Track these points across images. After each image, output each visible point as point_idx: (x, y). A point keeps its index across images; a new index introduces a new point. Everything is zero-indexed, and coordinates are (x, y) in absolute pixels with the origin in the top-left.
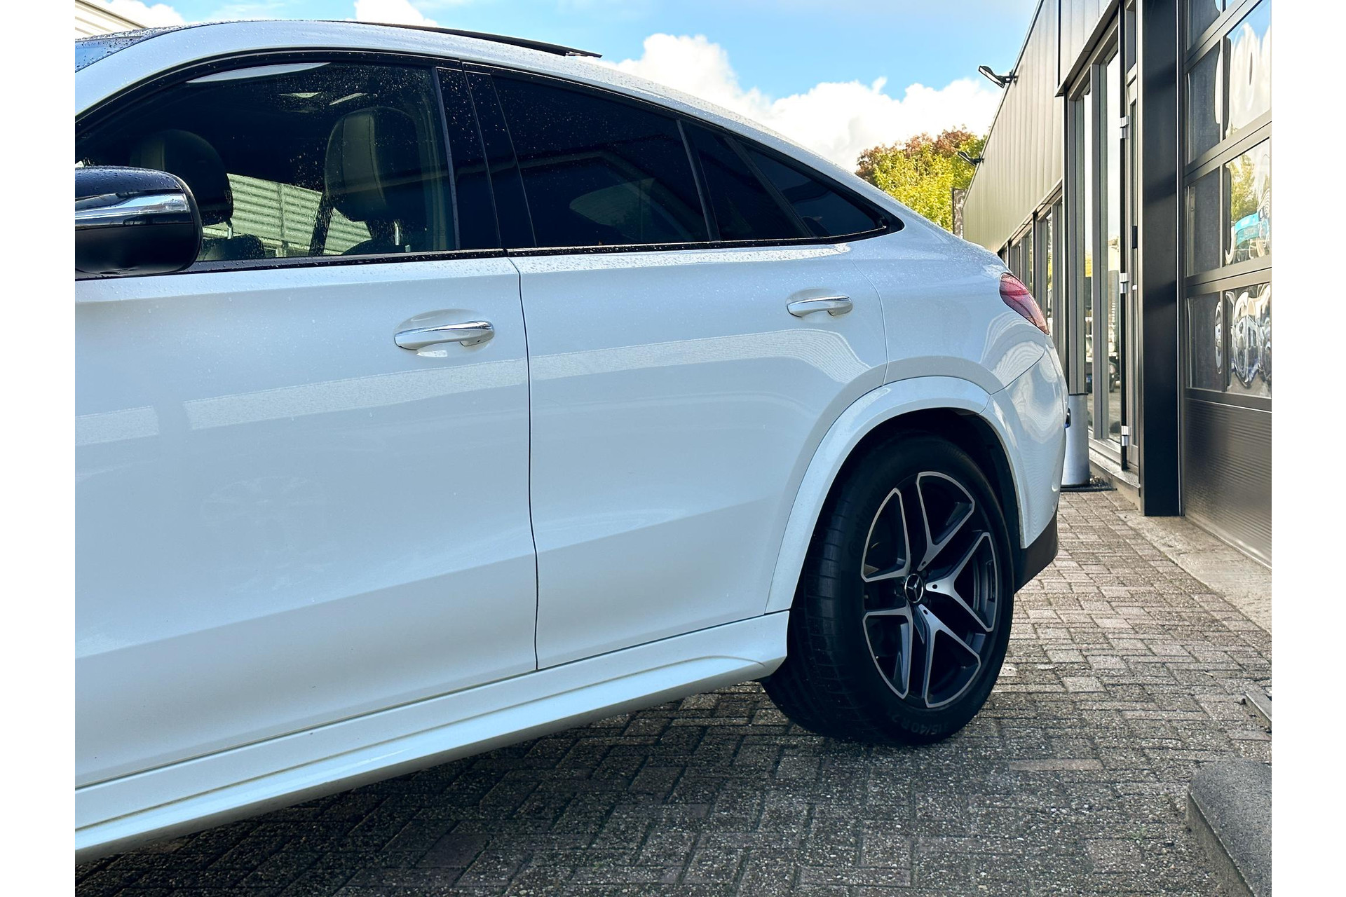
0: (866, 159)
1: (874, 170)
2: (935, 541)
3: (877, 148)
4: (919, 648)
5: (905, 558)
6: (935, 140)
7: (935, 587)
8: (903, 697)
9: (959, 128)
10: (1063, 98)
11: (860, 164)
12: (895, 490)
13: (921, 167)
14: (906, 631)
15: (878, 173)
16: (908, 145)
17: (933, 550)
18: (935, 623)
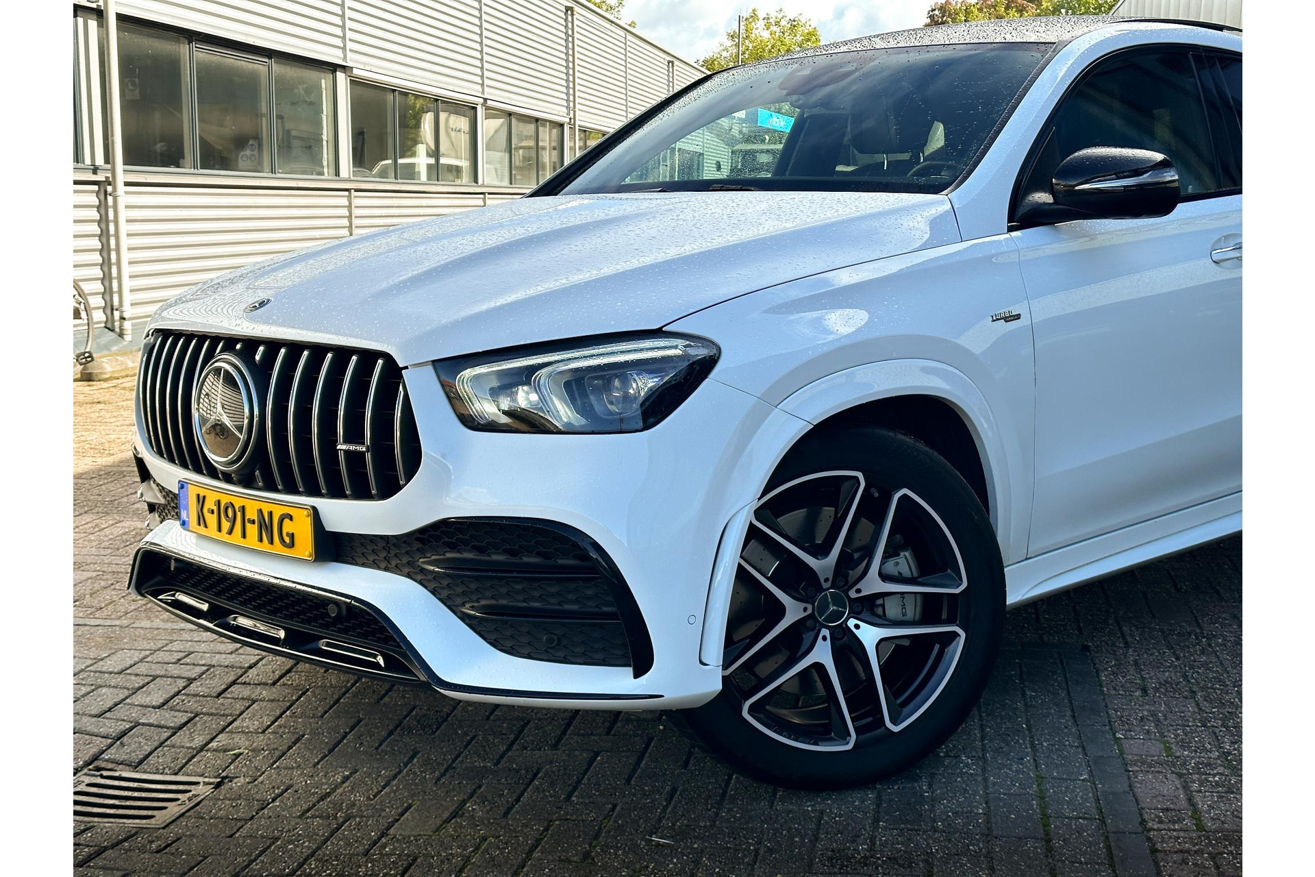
0: (937, 12)
11: (930, 17)
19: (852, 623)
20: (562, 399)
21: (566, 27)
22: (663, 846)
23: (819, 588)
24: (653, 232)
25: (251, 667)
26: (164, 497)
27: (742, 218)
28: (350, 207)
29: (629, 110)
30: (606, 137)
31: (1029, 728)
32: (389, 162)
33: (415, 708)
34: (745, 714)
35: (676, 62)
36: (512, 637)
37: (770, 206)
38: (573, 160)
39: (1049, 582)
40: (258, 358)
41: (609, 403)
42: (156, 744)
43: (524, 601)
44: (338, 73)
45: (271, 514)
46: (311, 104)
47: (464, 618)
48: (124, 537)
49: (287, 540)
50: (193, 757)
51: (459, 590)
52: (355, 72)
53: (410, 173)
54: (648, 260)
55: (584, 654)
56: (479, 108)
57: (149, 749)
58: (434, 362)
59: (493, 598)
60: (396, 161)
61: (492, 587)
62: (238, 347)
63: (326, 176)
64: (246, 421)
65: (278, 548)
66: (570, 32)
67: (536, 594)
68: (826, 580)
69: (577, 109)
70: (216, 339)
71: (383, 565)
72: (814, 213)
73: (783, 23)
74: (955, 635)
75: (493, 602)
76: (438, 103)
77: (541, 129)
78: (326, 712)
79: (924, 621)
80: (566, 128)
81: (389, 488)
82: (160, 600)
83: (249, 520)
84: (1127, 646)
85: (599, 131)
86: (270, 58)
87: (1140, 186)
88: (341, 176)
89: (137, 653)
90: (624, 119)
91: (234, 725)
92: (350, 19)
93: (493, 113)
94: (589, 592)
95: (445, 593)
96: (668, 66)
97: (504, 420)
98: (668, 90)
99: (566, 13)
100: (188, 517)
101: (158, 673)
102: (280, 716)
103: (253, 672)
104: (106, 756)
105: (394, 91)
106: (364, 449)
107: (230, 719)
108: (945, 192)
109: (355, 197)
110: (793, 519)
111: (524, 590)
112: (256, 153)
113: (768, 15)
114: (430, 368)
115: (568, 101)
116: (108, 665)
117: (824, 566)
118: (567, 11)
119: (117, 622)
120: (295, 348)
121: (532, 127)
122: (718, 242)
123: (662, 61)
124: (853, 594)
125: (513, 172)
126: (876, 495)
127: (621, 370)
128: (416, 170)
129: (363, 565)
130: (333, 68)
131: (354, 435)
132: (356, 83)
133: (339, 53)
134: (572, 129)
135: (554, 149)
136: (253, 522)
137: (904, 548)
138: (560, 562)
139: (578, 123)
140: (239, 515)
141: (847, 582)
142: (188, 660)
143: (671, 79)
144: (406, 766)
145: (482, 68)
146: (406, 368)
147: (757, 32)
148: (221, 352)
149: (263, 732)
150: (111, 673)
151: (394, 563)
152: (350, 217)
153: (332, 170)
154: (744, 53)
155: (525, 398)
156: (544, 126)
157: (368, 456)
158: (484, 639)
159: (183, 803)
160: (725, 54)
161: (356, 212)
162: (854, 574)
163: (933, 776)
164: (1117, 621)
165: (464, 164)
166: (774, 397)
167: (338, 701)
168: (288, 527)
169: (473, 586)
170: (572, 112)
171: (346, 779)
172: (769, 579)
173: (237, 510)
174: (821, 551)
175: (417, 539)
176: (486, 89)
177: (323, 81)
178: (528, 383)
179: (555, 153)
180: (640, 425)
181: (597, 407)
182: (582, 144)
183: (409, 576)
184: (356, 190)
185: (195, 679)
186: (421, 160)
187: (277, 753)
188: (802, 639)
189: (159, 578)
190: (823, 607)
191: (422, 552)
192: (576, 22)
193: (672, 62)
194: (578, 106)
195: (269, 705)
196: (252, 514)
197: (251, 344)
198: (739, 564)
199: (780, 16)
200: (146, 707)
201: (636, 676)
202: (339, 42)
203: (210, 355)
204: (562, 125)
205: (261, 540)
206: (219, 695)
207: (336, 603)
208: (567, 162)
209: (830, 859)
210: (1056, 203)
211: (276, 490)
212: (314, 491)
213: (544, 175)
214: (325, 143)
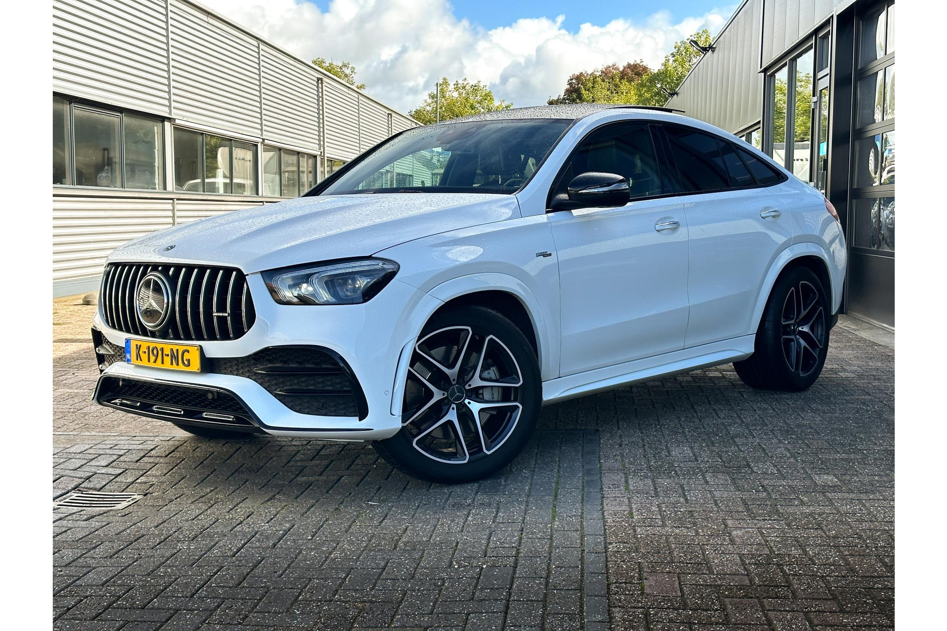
0: (574, 81)
1: (579, 88)
2: (805, 310)
3: (581, 73)
4: (798, 353)
5: (794, 315)
6: (621, 69)
7: (802, 328)
8: (793, 371)
9: (638, 62)
10: (763, 74)
11: (569, 84)
12: (793, 288)
13: (612, 87)
14: (793, 345)
15: (583, 92)
16: (602, 72)
17: (804, 313)
18: (803, 342)
19: (467, 401)
20: (323, 288)
21: (318, 91)
22: (374, 505)
23: (450, 384)
24: (368, 212)
25: (152, 450)
26: (113, 351)
27: (413, 206)
28: (173, 210)
29: (362, 146)
30: (345, 164)
31: (559, 460)
32: (198, 181)
33: (244, 464)
34: (414, 445)
35: (393, 115)
36: (300, 404)
37: (427, 200)
38: (323, 179)
39: (572, 390)
40: (171, 273)
41: (346, 291)
42: (107, 481)
43: (306, 386)
44: (166, 122)
45: (177, 350)
46: (148, 142)
47: (276, 396)
48: (62, 396)
49: (186, 363)
50: (129, 486)
51: (274, 382)
52: (177, 122)
53: (212, 188)
54: (365, 224)
55: (335, 411)
56: (259, 145)
57: (104, 483)
58: (261, 272)
59: (290, 385)
60: (203, 180)
61: (290, 380)
62: (160, 268)
63: (157, 190)
64: (165, 305)
65: (181, 367)
66: (320, 95)
67: (312, 382)
68: (454, 380)
69: (325, 146)
70: (146, 266)
71: (235, 373)
72: (448, 203)
73: (468, 87)
74: (517, 407)
75: (291, 387)
76: (230, 142)
77: (301, 159)
78: (196, 467)
79: (503, 401)
80: (319, 159)
81: (239, 333)
82: (112, 403)
83: (166, 355)
84: (619, 429)
85: (341, 161)
86: (121, 113)
87: (611, 191)
88: (168, 190)
89: (87, 445)
90: (358, 152)
91: (148, 473)
92: (173, 87)
93: (269, 148)
94: (338, 381)
95: (267, 385)
96: (388, 117)
97: (296, 300)
98: (388, 133)
99: (317, 82)
100: (130, 357)
101: (101, 453)
102: (172, 469)
103: (152, 452)
104: (82, 486)
105: (202, 134)
106: (227, 315)
107: (145, 471)
108: (514, 194)
109: (177, 204)
110: (440, 351)
111: (306, 381)
112: (109, 174)
113: (457, 82)
114: (260, 275)
115: (319, 140)
116: (72, 450)
117: (452, 373)
118: (318, 80)
119: (71, 433)
120: (190, 268)
121: (295, 158)
122: (400, 216)
123: (384, 113)
124: (467, 387)
125: (283, 188)
126: (478, 338)
127: (353, 275)
128: (217, 186)
129: (225, 374)
130: (162, 119)
131: (222, 307)
132: (178, 129)
133: (167, 109)
134: (322, 160)
135: (310, 172)
136: (168, 355)
137: (493, 366)
138: (323, 366)
139: (326, 155)
140: (160, 353)
141: (464, 381)
142: (116, 447)
143: (390, 126)
144: (242, 485)
145: (261, 119)
146: (248, 275)
147: (450, 93)
148: (150, 271)
149: (164, 475)
150: (75, 453)
151: (241, 371)
152: (173, 217)
153: (161, 187)
154: (441, 108)
155: (305, 289)
156: (303, 157)
157: (229, 318)
158: (286, 406)
159: (129, 501)
160: (428, 108)
161: (177, 214)
162: (467, 378)
163: (507, 477)
164: (617, 420)
165: (249, 182)
166: (426, 288)
167: (202, 462)
168: (186, 356)
169: (281, 380)
170: (322, 148)
171: (212, 491)
172: (427, 380)
173: (159, 350)
174: (451, 366)
175: (253, 358)
176: (264, 133)
177: (156, 128)
178: (307, 282)
179: (310, 175)
180: (362, 300)
181: (340, 293)
182: (329, 169)
183: (248, 377)
184: (178, 199)
185: (122, 455)
186: (220, 180)
187: (173, 483)
188: (443, 409)
189: (109, 394)
190: (453, 393)
191: (255, 365)
192: (324, 88)
193: (391, 114)
194: (326, 144)
195: (165, 465)
196: (167, 351)
197: (166, 267)
198: (409, 370)
199: (465, 83)
200: (99, 466)
201: (360, 420)
202: (166, 102)
203: (144, 274)
204: (315, 157)
205: (172, 364)
206: (137, 461)
207: (212, 392)
208: (319, 181)
209: (453, 505)
210: (570, 199)
211: (180, 339)
212: (201, 338)
213: (303, 190)
214: (156, 168)
